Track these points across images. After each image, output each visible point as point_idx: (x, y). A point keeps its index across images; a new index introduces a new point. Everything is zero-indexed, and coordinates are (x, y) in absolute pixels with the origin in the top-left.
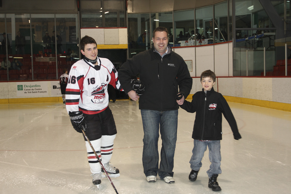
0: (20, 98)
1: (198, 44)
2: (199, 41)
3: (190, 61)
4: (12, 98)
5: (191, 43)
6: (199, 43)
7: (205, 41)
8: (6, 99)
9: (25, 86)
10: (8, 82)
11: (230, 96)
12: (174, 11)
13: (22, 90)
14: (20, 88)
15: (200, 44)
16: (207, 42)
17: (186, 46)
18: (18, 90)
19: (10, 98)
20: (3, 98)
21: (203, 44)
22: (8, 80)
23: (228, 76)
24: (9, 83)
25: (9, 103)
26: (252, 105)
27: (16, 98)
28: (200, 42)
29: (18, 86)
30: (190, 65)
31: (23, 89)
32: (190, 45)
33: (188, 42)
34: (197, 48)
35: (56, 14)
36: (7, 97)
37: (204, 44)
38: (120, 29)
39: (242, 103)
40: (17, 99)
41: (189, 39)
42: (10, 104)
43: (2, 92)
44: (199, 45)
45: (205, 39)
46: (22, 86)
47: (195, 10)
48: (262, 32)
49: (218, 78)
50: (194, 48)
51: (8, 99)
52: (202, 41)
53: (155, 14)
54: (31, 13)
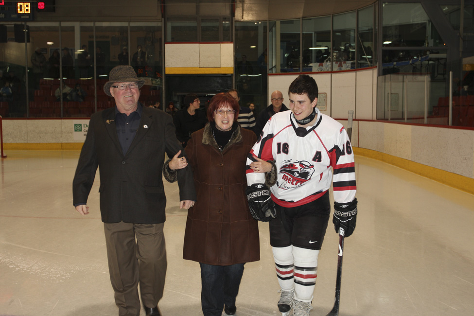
0: (78, 142)
1: (336, 68)
2: (338, 64)
3: (323, 95)
4: (66, 142)
5: (328, 66)
6: (339, 67)
7: (347, 64)
8: (58, 143)
9: (85, 126)
10: (61, 119)
11: (371, 149)
12: (303, 18)
13: (81, 131)
14: (78, 128)
15: (340, 69)
16: (350, 66)
17: (320, 71)
18: (75, 131)
19: (64, 142)
20: (55, 142)
21: (343, 68)
22: (62, 117)
23: (371, 119)
24: (63, 120)
25: (62, 149)
26: (392, 165)
27: (72, 142)
28: (341, 66)
29: (75, 125)
30: (323, 100)
31: (83, 130)
32: (326, 71)
33: (322, 66)
34: (334, 75)
35: (130, 21)
36: (61, 140)
37: (346, 70)
38: (222, 45)
39: (383, 160)
40: (74, 143)
41: (326, 60)
42: (64, 150)
43: (52, 133)
44: (338, 70)
45: (347, 62)
46: (81, 125)
47: (333, 16)
48: (428, 53)
49: (359, 122)
50: (329, 75)
51: (62, 143)
52: (343, 65)
53: (275, 22)
54: (95, 21)
